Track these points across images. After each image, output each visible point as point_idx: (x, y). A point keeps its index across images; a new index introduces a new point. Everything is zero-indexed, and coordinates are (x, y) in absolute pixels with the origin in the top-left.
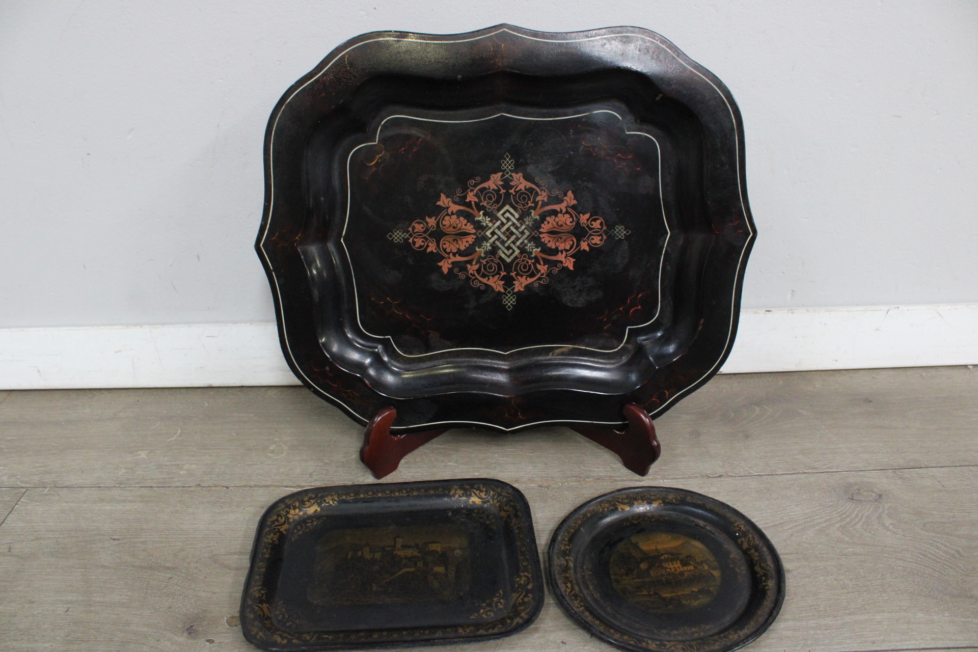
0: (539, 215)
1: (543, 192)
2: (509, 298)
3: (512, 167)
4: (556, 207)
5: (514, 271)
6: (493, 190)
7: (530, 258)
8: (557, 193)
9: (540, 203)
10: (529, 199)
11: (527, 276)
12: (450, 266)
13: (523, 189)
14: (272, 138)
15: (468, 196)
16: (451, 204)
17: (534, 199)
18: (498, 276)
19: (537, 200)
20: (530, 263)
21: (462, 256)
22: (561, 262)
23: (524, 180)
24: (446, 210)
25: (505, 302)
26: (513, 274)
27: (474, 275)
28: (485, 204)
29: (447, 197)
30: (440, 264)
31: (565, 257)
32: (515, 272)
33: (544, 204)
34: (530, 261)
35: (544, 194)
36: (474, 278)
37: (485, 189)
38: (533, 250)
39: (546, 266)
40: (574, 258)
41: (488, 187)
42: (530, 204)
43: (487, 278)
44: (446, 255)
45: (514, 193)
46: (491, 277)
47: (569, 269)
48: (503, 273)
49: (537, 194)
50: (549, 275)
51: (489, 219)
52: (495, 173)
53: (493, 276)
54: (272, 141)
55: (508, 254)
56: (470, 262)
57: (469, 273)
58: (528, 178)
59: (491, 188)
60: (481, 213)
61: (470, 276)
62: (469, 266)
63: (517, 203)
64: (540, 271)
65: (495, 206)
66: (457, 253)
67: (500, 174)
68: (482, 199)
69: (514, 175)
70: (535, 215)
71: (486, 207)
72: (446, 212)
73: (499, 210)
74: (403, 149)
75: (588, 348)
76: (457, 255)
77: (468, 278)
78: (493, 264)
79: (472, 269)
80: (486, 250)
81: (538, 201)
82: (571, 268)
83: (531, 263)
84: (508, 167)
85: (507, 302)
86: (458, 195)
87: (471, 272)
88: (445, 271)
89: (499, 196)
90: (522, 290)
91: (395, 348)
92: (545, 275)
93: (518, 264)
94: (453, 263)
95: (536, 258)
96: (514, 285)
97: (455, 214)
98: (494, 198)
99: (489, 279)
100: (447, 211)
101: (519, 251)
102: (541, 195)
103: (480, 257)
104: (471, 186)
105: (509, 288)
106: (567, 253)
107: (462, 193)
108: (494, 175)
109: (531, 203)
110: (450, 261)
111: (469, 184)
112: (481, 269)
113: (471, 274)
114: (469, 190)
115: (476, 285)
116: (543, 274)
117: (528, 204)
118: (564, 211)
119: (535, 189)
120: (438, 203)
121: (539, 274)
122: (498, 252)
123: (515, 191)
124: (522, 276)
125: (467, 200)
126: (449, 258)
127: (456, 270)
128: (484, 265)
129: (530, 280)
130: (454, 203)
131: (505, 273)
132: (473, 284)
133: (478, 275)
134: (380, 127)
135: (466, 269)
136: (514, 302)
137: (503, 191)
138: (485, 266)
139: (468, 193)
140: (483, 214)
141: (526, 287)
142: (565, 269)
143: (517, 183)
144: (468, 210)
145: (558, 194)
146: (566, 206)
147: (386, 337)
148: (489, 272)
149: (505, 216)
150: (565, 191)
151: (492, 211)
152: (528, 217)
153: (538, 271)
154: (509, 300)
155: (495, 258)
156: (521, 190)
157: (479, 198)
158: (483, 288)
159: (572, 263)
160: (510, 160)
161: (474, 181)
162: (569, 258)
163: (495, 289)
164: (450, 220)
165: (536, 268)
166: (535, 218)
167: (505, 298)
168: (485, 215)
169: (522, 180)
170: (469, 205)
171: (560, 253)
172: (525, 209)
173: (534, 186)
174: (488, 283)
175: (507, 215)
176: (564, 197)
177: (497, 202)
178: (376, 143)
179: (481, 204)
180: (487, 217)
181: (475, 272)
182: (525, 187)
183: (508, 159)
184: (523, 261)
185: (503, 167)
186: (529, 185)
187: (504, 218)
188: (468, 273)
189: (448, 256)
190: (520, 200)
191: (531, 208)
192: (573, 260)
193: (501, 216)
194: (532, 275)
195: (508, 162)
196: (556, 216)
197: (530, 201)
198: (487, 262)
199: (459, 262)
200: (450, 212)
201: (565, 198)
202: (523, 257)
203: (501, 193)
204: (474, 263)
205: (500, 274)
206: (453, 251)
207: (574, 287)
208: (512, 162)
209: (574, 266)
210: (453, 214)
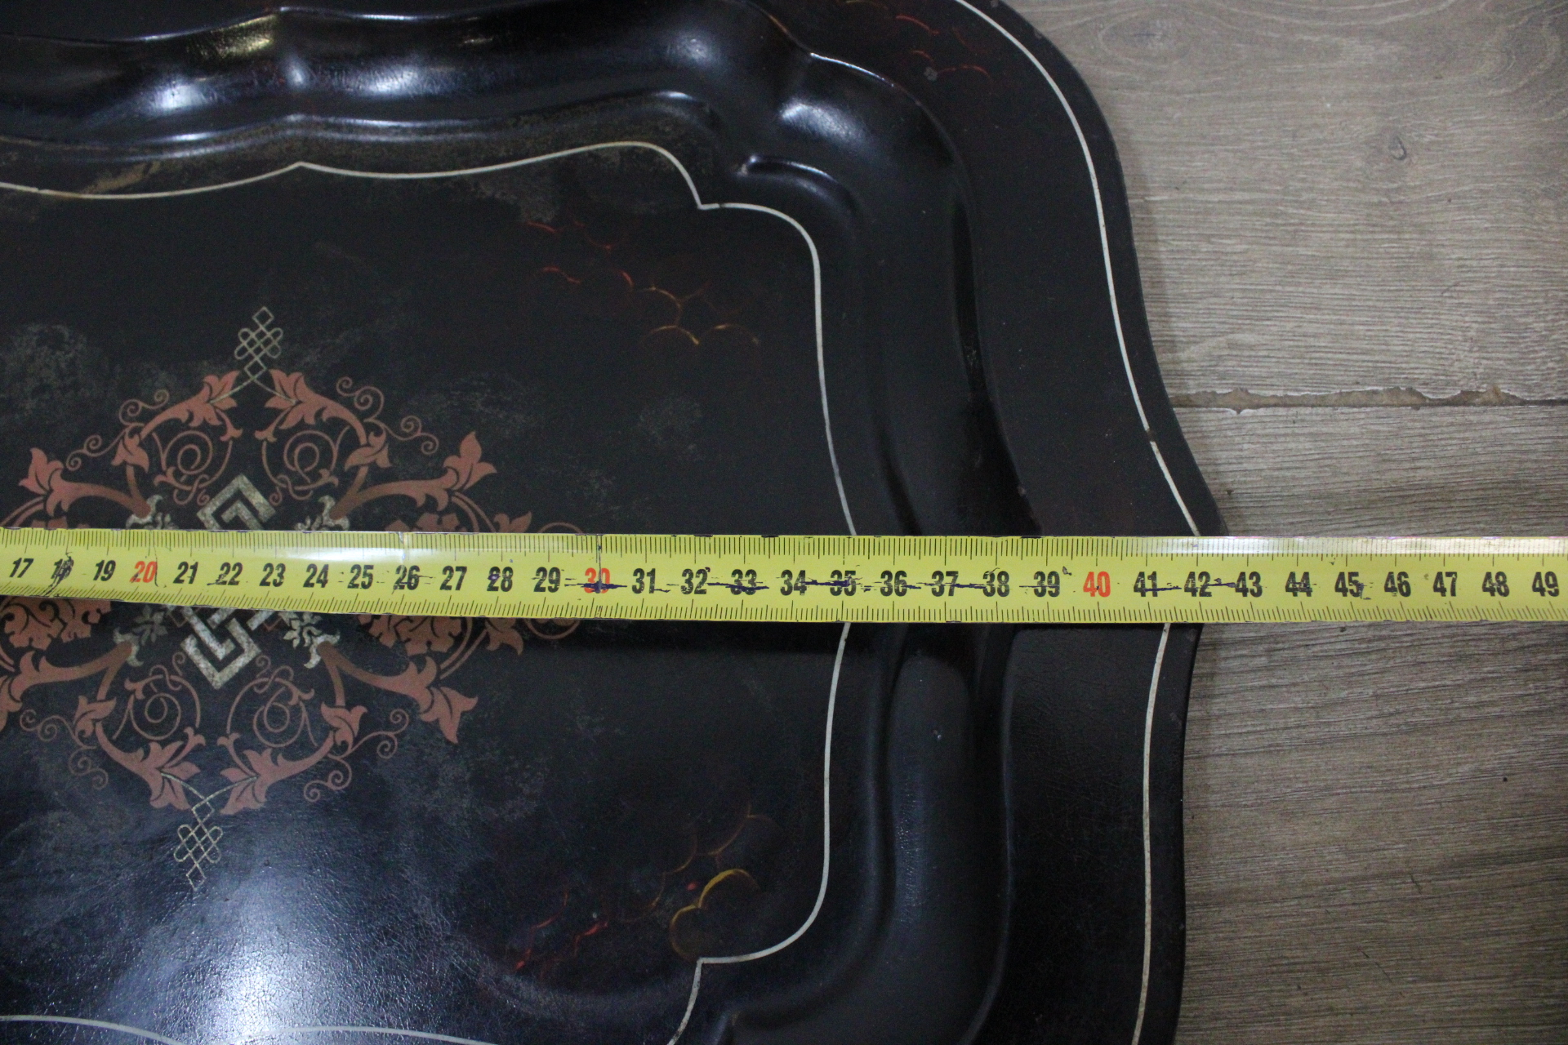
0: (114, 645)
1: (88, 733)
2: (258, 350)
3: (185, 832)
4: (50, 674)
5: (226, 444)
6: (260, 749)
7: (166, 489)
8: (39, 727)
9: (102, 693)
10: (139, 705)
11: (186, 426)
12: (450, 461)
13: (154, 747)
14: (1142, 1009)
15: (356, 727)
16: (422, 698)
17: (119, 711)
18: (284, 427)
19: (112, 704)
20: (170, 471)
21: (404, 497)
22: (67, 475)
23: (146, 777)
24: (442, 677)
25: (276, 335)
26: (233, 432)
27: (369, 428)
28: (296, 693)
29: (433, 728)
30: (489, 469)
31: (51, 491)
32: (223, 439)
33: (87, 687)
34: (170, 479)
35: (85, 725)
36: (371, 420)
37: (292, 754)
38: (154, 517)
39: (117, 462)
40: (23, 488)
41: (280, 758)
42: (139, 686)
43: (325, 417)
44: (461, 502)
45: (189, 731)
46: (311, 421)
47: (46, 452)
48: (266, 435)
49: (109, 725)
50: (111, 431)
51: (289, 636)
52: (247, 814)
53: (301, 425)
54: (1144, 995)
55: (239, 505)
56: (379, 476)
57: (383, 437)
58: (133, 788)
59: (268, 752)
60: (314, 661)
61: (382, 425)
62: (383, 461)
63: (183, 695)
64: (141, 445)
65: (261, 686)
66: (420, 511)
67: (229, 810)
68: (305, 715)
69: (182, 804)
70: (127, 645)
71: (294, 683)
72: (443, 666)
73: (250, 670)
74: (593, 930)
75: (34, 190)
76: (421, 501)
77: (391, 417)
78: (296, 467)
79: (373, 452)
80: (313, 521)
81: (109, 697)
82: (38, 454)
83: (164, 473)
84: (200, 833)
85: (269, 335)
86: (391, 734)
87: (379, 441)
88: (471, 446)
89: (242, 724)
90: (211, 379)
91: (687, 168)
92: (127, 431)
93: (210, 471)
94: (440, 472)
95: (147, 490)
96: (233, 396)
97: (413, 658)
98: (262, 713)
99: (319, 414)
100: (440, 672)
101: (199, 514)
102: (95, 721)
103: (337, 493)
104: (338, 765)
105: (253, 382)
106: (40, 507)
107: (378, 739)
108: (255, 806)
109: (133, 692)
110: (449, 480)
111: (346, 777)
112: (340, 452)
113: (378, 433)
114: (350, 751)
115: (367, 395)
116: (132, 434)
117: (147, 691)
118: (26, 660)
119: (115, 743)
120: (471, 703)
121: (144, 433)
122: (273, 511)
123: (185, 738)
124: (205, 426)
125: (360, 710)
126: (450, 492)
127: (432, 445)
128: (327, 467)
129: (179, 412)
130: (407, 703)
131: (259, 435)
132: (376, 396)
133: (352, 430)
134: (682, 1027)
135: (395, 449)
136: (246, 336)
137: (227, 742)
138: (326, 461)
139: (356, 740)
140: (308, 658)
141: (196, 390)
142: (56, 452)
143: (176, 770)
144: (364, 676)
145: (38, 721)
146: (17, 680)
147: (716, 206)
148: (313, 438)
149: (232, 646)
150: (12, 732)
151: (276, 664)
152: (154, 639)
153: (147, 445)
154: (259, 343)
155: (285, 491)
156: (164, 744)
157: (316, 719)
158: (344, 383)
159: (32, 471)
160: (190, 862)
161: (329, 784)
162: (42, 492)
163: (302, 380)
164: (431, 637)
165: (153, 456)
166: (128, 637)
167: (274, 350)
168: (304, 653)
169: (155, 784)
170: (357, 694)
171: (65, 507)
172: (160, 672)
173: (116, 754)
174: (324, 401)
175: (221, 652)
176: (21, 711)
177: (253, 699)
178: (702, 961)
179: (312, 693)
180: (296, 643)
181: (363, 441)
182: (147, 753)
183: (197, 865)
184: (190, 482)
185: (215, 834)
186: (130, 761)
187: (234, 640)
188: (388, 435)
189: (454, 499)
190: (172, 706)
191: (137, 674)
192: (29, 483)
193: (245, 646)
194: (170, 429)
195: (198, 853)
196: (56, 641)
197: (136, 701)
198: (315, 476)
199: (415, 477)
200: (431, 668)
201: (15, 707)
202: (188, 493)
203: (235, 736)
204: (363, 472)
205: (277, 433)
206: (435, 517)
207: (42, 389)
208: (182, 853)
209: (28, 459)
210: (420, 661)
